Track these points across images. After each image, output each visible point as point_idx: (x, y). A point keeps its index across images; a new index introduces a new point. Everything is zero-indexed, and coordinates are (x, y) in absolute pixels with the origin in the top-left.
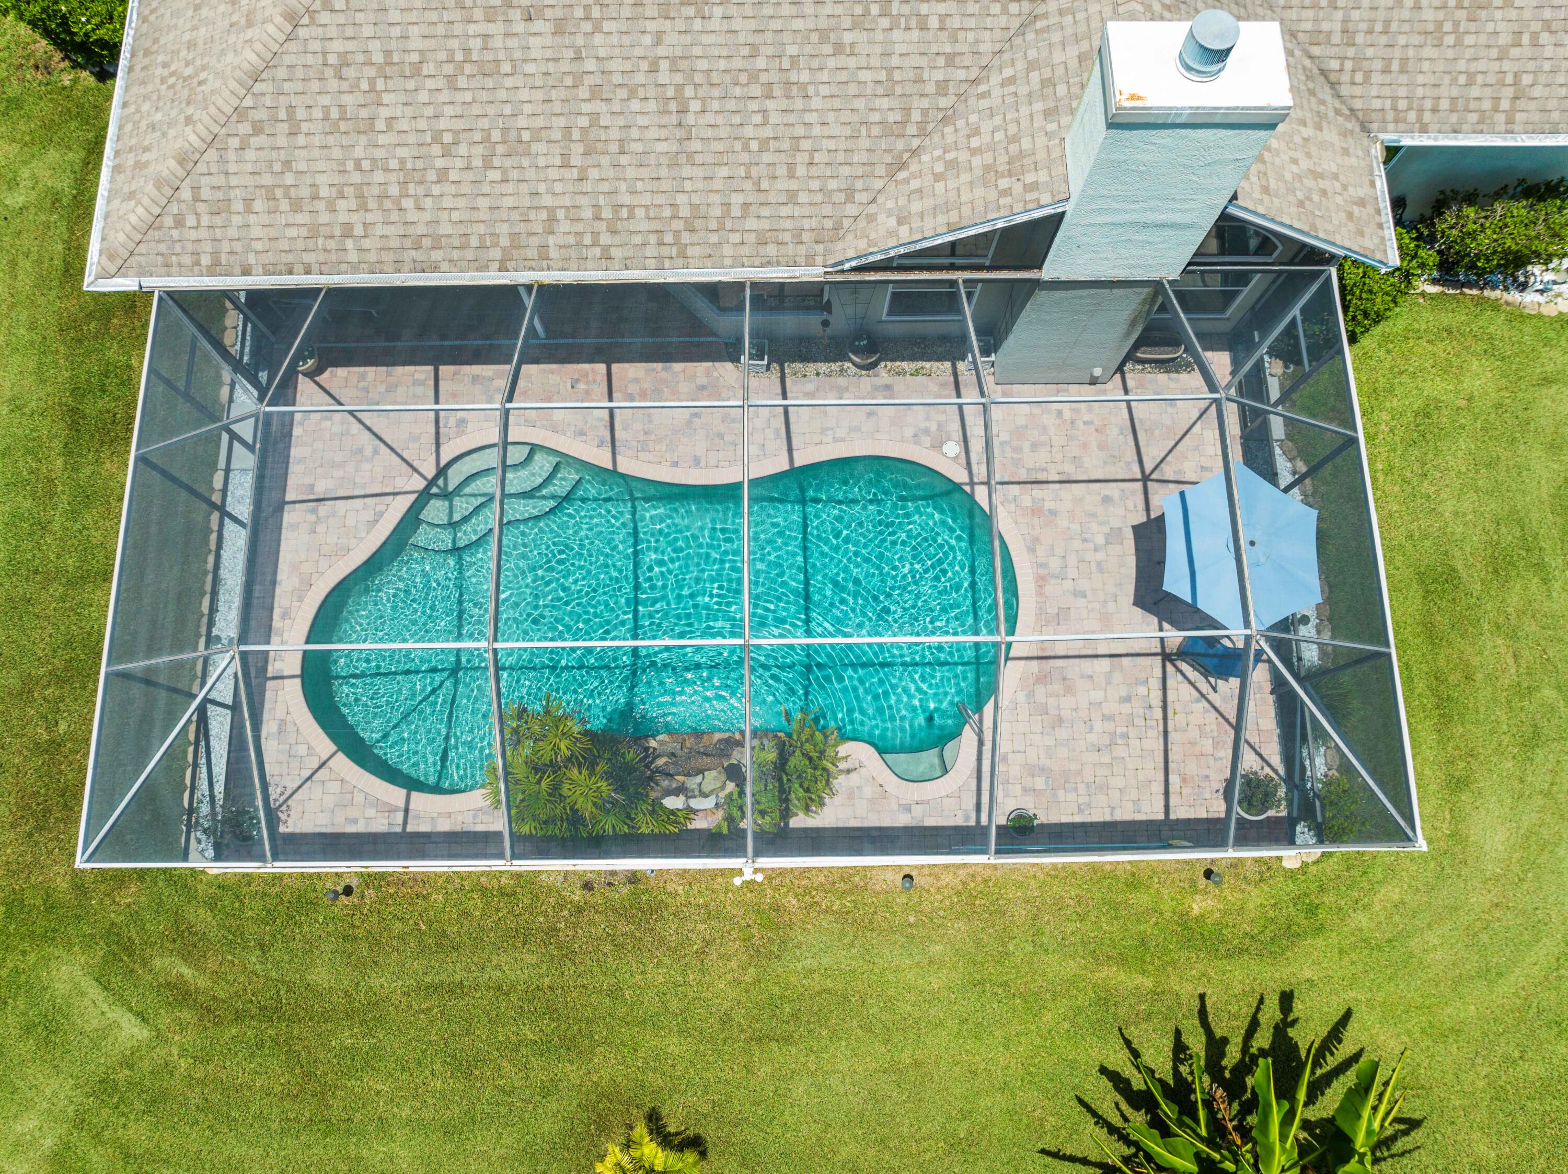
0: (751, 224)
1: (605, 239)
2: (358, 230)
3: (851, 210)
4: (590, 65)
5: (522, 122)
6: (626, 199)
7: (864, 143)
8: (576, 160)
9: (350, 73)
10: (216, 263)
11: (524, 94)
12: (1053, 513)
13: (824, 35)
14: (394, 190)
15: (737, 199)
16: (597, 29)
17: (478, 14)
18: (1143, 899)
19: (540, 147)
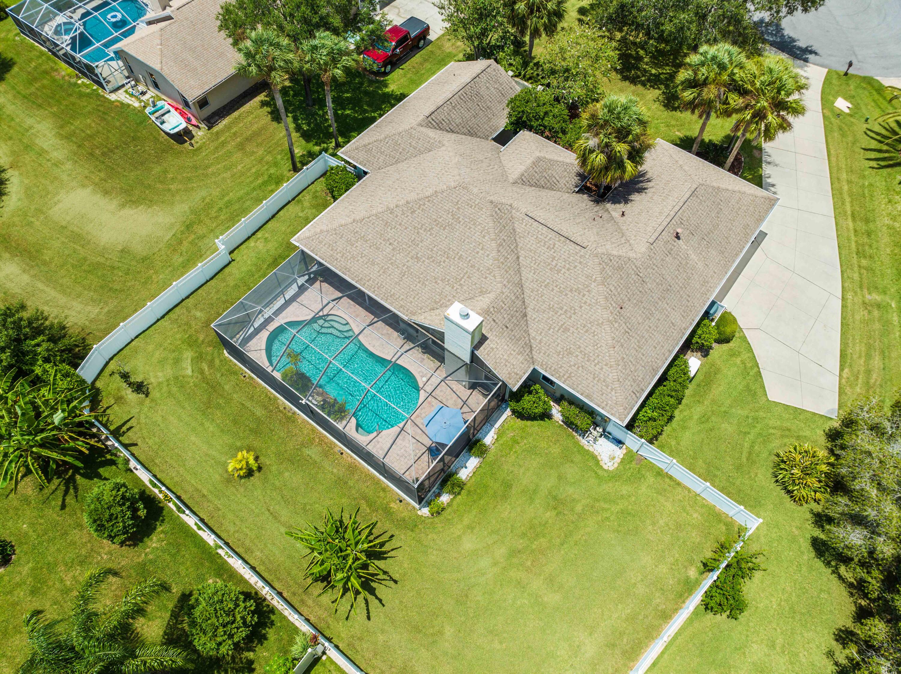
0: (401, 302)
1: (376, 289)
2: (338, 260)
3: (420, 311)
4: (394, 258)
5: (377, 260)
6: (384, 284)
7: (429, 301)
8: (381, 272)
9: (356, 235)
11: (380, 256)
12: (433, 406)
13: (435, 278)
14: (349, 258)
15: (402, 297)
16: (399, 253)
17: (383, 239)
19: (376, 266)
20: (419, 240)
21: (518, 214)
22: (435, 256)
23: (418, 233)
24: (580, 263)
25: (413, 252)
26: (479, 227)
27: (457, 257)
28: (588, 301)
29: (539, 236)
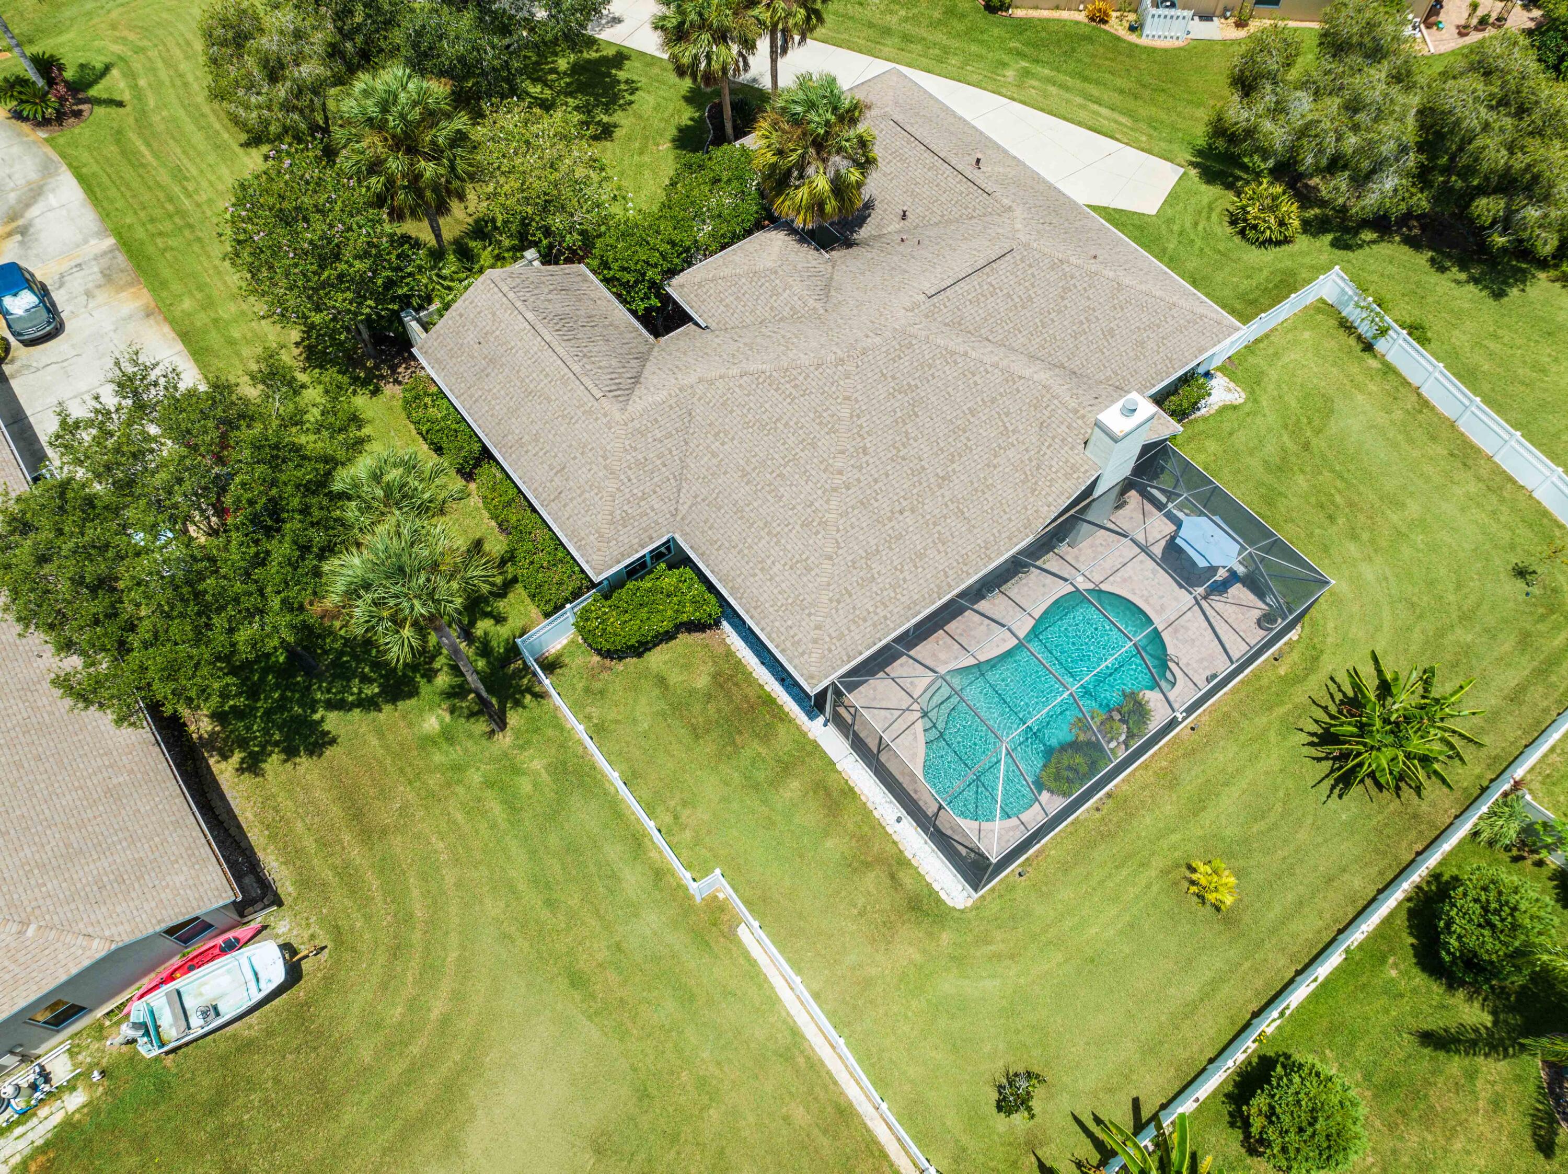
0: (1004, 535)
2: (889, 615)
3: (1030, 512)
4: (928, 517)
5: (919, 547)
6: (963, 552)
7: (1019, 490)
8: (942, 549)
9: (857, 565)
10: (849, 657)
11: (915, 538)
12: (1130, 578)
13: (989, 466)
14: (893, 595)
15: (995, 531)
16: (924, 504)
17: (886, 522)
18: (1265, 682)
19: (929, 552)
20: (916, 461)
21: (923, 307)
22: (952, 450)
23: (904, 459)
24: (1030, 266)
25: (932, 480)
26: (938, 362)
27: (969, 416)
28: (1085, 285)
29: (970, 297)
